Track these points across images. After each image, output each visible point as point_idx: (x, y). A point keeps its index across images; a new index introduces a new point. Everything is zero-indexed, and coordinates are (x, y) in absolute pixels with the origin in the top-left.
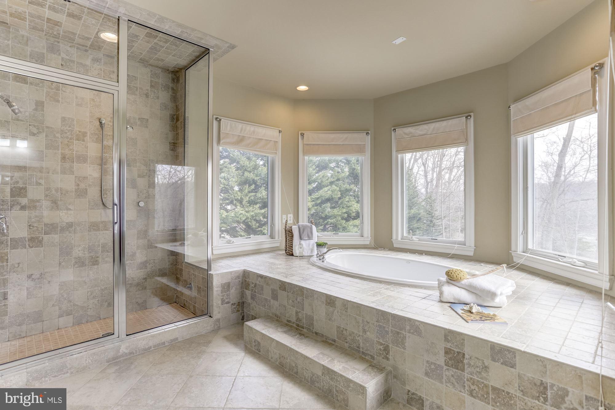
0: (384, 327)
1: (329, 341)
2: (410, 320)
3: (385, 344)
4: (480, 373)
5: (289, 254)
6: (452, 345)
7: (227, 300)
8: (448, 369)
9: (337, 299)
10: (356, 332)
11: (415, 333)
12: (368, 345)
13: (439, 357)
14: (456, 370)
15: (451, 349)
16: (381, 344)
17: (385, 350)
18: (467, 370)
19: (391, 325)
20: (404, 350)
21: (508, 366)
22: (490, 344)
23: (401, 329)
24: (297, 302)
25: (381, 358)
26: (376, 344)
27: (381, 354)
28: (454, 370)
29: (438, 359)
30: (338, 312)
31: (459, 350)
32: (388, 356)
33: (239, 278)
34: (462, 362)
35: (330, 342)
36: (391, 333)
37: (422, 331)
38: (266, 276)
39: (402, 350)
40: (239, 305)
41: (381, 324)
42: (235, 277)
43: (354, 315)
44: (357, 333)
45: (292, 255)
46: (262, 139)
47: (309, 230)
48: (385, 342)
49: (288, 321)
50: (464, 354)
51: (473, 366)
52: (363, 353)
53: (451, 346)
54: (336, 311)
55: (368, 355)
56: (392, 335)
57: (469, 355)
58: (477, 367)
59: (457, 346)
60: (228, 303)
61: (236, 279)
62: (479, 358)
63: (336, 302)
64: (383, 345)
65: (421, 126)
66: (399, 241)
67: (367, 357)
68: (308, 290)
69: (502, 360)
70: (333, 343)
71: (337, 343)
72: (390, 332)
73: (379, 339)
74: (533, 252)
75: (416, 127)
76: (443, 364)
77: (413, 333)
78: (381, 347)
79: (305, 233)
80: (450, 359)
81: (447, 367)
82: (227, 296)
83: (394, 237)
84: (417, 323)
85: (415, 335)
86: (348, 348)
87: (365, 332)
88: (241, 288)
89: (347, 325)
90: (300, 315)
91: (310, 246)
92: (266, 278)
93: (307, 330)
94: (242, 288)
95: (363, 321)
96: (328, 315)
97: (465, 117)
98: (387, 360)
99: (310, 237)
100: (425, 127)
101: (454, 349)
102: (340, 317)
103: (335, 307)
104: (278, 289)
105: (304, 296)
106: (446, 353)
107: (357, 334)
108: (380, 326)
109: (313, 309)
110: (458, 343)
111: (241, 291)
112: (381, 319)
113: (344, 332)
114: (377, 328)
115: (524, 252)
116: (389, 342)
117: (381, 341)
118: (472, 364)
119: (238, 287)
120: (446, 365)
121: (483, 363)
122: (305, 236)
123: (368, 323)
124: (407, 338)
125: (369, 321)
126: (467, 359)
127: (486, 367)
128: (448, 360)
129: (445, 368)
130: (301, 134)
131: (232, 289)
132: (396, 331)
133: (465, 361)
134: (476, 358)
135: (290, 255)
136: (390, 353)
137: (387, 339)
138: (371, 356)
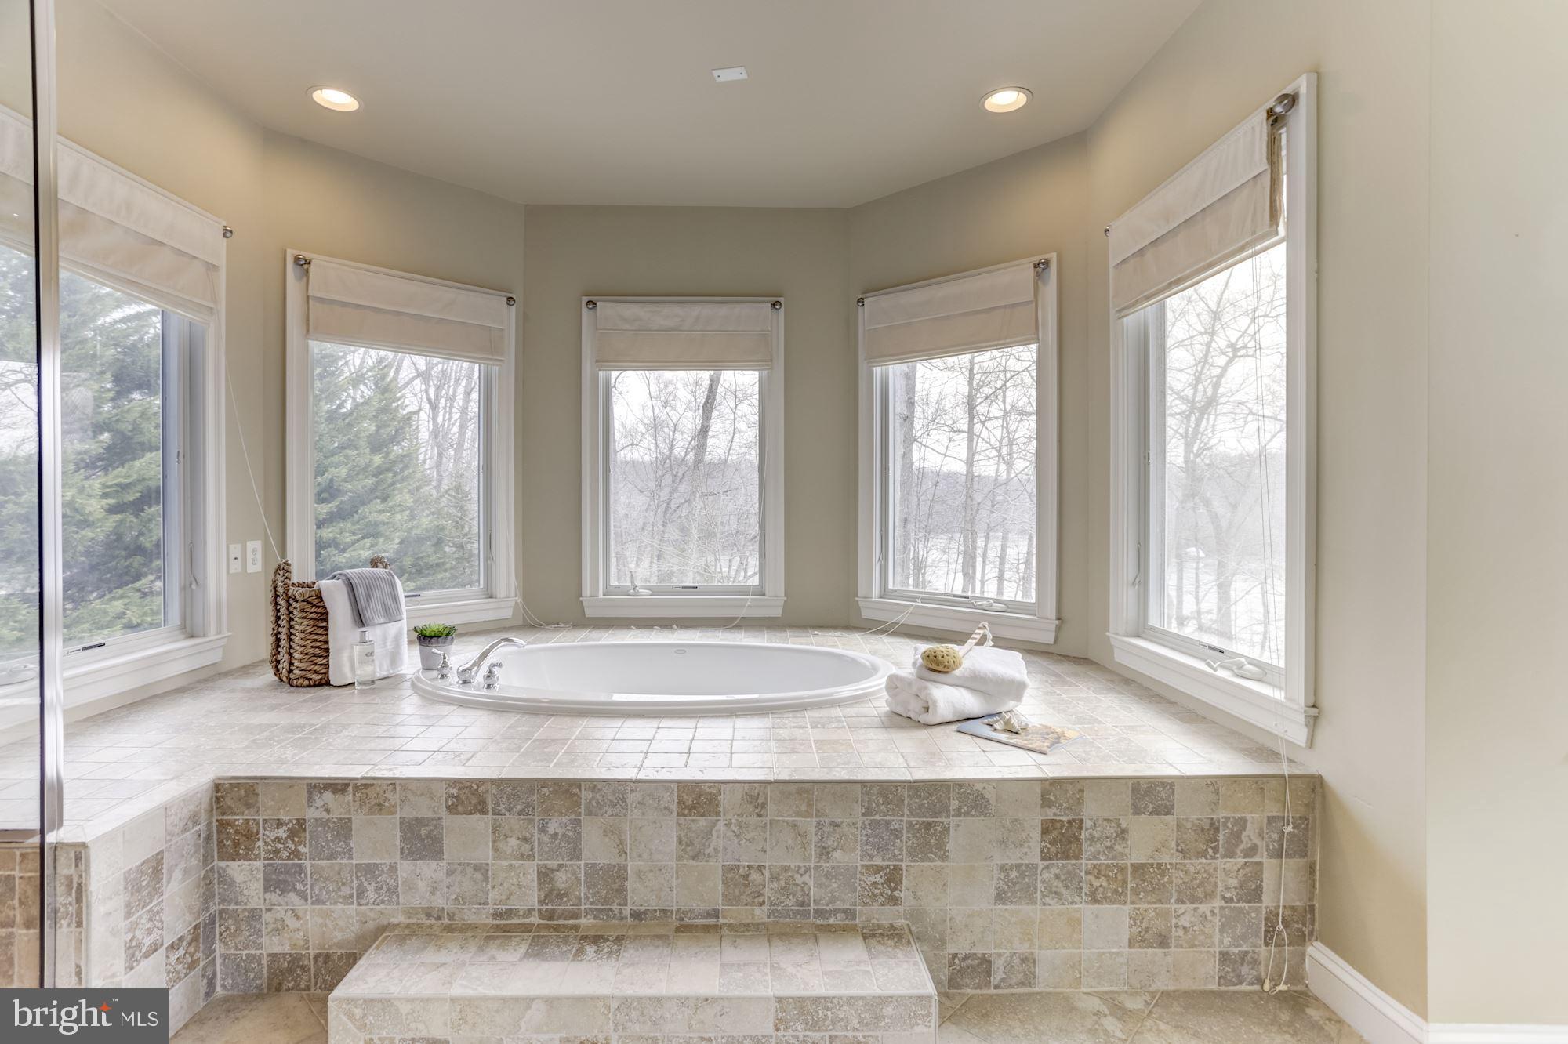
0: (888, 823)
1: (692, 922)
2: (959, 784)
3: (888, 866)
4: (1111, 848)
5: (306, 682)
6: (1058, 812)
7: (147, 942)
8: (1047, 867)
9: (723, 787)
10: (793, 863)
11: (973, 812)
12: (835, 885)
13: (1030, 847)
14: (1065, 862)
15: (1056, 820)
16: (878, 869)
17: (888, 881)
18: (1088, 850)
19: (907, 812)
20: (943, 861)
21: (1161, 814)
22: (1130, 783)
23: (936, 814)
24: (546, 839)
25: (875, 907)
26: (862, 874)
27: (875, 896)
28: (1060, 863)
29: (1026, 854)
30: (728, 825)
31: (1071, 817)
32: (896, 893)
33: (195, 823)
34: (1077, 839)
35: (700, 921)
36: (908, 832)
37: (991, 802)
38: (363, 778)
39: (939, 863)
40: (195, 939)
41: (877, 817)
42: (181, 825)
43: (790, 816)
44: (801, 864)
45: (328, 684)
46: (162, 244)
47: (386, 589)
48: (889, 860)
49: (497, 915)
50: (1082, 821)
51: (1098, 839)
52: (819, 913)
53: (1055, 814)
54: (721, 824)
55: (836, 911)
56: (910, 835)
57: (1091, 820)
58: (1107, 837)
59: (1068, 808)
60: (154, 948)
61: (185, 830)
62: (1111, 818)
63: (721, 798)
64: (883, 870)
65: (667, 305)
66: (601, 599)
67: (831, 921)
68: (599, 786)
69: (1151, 806)
70: (712, 921)
71: (724, 917)
72: (904, 832)
73: (871, 857)
74: (896, 594)
75: (654, 307)
76: (1037, 859)
77: (967, 814)
78: (878, 878)
79: (376, 600)
80: (1053, 843)
81: (1046, 863)
82: (151, 920)
83: (587, 591)
84: (978, 787)
85: (973, 816)
86: (766, 920)
87: (828, 853)
88: (205, 861)
89: (765, 852)
90: (562, 879)
91: (388, 644)
92: (366, 786)
93: (595, 918)
94: (206, 859)
95: (820, 825)
96: (691, 844)
97: (770, 305)
98: (895, 904)
99: (391, 616)
100: (678, 310)
101: (1061, 818)
102: (737, 836)
103: (718, 814)
104: (443, 812)
105: (582, 810)
106: (1045, 831)
107: (799, 867)
108: (874, 825)
109: (621, 842)
110: (1071, 801)
111: (203, 873)
112: (878, 805)
113: (755, 876)
114: (864, 832)
115: (881, 598)
116: (900, 857)
117: (878, 861)
118: (1097, 835)
119: (194, 862)
120: (1043, 859)
121: (1119, 825)
122: (372, 611)
123: (837, 826)
124: (952, 831)
125: (838, 821)
126: (1087, 829)
127: (1124, 831)
128: (1049, 846)
129: (1042, 866)
130: (297, 259)
131: (169, 882)
132: (924, 822)
133: (1082, 836)
134: (1105, 820)
135: (309, 686)
136: (904, 884)
137: (896, 851)
138: (845, 911)
